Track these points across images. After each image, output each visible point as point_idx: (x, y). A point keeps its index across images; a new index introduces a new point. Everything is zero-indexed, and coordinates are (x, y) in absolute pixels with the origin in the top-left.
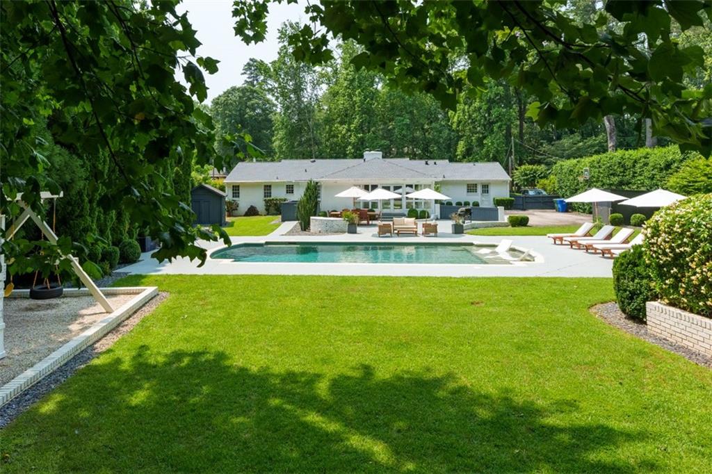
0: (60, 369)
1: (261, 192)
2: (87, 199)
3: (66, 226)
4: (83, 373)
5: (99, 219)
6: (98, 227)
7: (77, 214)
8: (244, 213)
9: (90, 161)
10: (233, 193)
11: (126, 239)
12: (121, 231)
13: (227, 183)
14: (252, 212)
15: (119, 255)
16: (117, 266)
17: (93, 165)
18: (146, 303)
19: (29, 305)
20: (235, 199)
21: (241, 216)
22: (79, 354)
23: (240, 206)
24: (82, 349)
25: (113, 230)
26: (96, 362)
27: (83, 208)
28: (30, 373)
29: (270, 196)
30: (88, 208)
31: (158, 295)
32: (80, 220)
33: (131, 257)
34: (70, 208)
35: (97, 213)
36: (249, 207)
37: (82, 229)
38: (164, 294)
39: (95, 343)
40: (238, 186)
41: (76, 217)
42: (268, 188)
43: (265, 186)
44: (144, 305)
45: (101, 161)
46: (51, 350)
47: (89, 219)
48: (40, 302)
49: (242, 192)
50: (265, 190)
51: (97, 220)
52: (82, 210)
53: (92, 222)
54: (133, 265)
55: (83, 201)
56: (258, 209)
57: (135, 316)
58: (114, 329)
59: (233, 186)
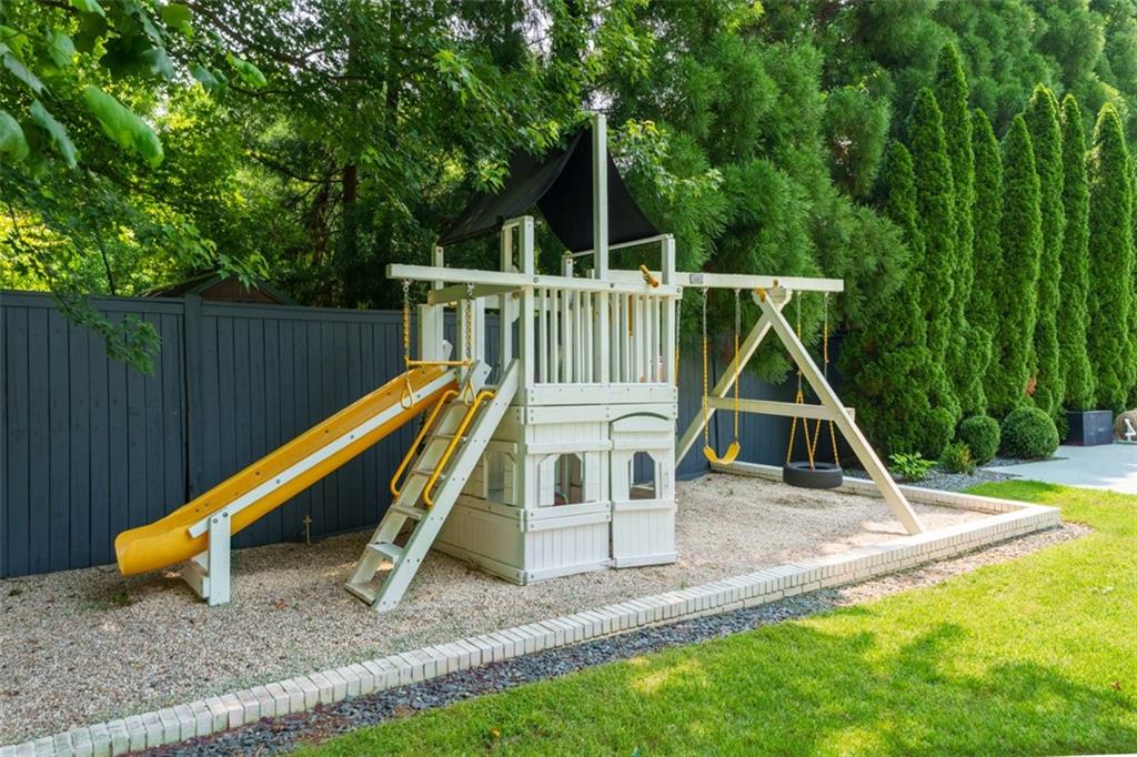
2: (918, 311)
3: (876, 362)
5: (950, 355)
6: (949, 372)
7: (898, 339)
9: (925, 231)
11: (1025, 406)
12: (1010, 387)
15: (998, 435)
16: (994, 460)
17: (934, 239)
18: (1017, 538)
19: (788, 496)
22: (795, 597)
24: (807, 589)
25: (990, 383)
27: (910, 328)
30: (924, 330)
31: (1061, 527)
32: (905, 353)
33: (1032, 445)
34: (884, 327)
35: (946, 343)
37: (911, 371)
38: (1077, 529)
39: (845, 586)
41: (899, 346)
44: (1008, 541)
45: (954, 232)
47: (925, 350)
48: (806, 493)
51: (947, 357)
52: (909, 333)
53: (934, 359)
54: (1038, 463)
55: (910, 313)
57: (973, 558)
58: (905, 571)
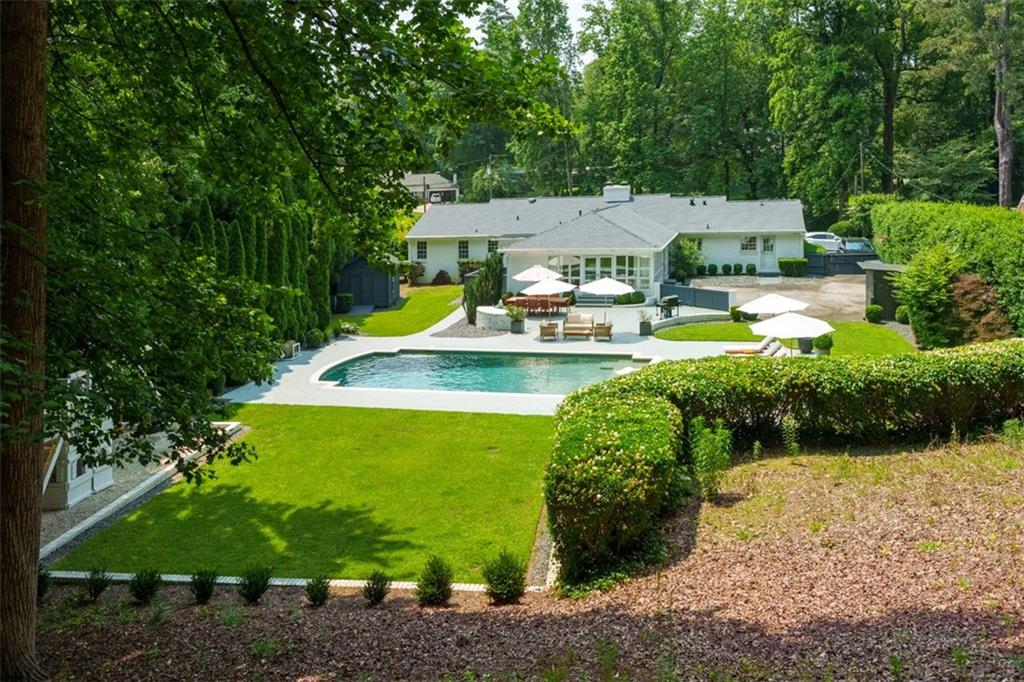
0: (145, 495)
1: (455, 251)
4: (158, 498)
8: (431, 281)
10: (419, 252)
13: (411, 239)
14: (442, 279)
20: (420, 260)
21: (427, 285)
22: (160, 484)
23: (426, 270)
24: (163, 481)
26: (168, 491)
28: (125, 497)
29: (467, 257)
31: (240, 430)
36: (438, 272)
38: (246, 429)
40: (425, 243)
42: (463, 245)
43: (460, 242)
46: (142, 481)
49: (429, 250)
50: (460, 247)
56: (450, 274)
59: (419, 243)
